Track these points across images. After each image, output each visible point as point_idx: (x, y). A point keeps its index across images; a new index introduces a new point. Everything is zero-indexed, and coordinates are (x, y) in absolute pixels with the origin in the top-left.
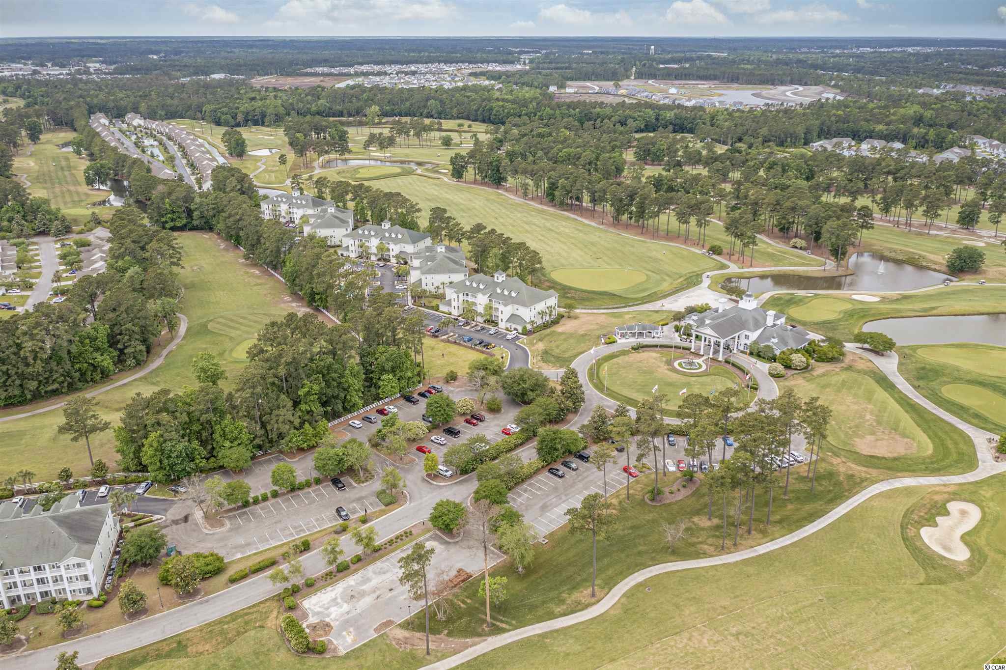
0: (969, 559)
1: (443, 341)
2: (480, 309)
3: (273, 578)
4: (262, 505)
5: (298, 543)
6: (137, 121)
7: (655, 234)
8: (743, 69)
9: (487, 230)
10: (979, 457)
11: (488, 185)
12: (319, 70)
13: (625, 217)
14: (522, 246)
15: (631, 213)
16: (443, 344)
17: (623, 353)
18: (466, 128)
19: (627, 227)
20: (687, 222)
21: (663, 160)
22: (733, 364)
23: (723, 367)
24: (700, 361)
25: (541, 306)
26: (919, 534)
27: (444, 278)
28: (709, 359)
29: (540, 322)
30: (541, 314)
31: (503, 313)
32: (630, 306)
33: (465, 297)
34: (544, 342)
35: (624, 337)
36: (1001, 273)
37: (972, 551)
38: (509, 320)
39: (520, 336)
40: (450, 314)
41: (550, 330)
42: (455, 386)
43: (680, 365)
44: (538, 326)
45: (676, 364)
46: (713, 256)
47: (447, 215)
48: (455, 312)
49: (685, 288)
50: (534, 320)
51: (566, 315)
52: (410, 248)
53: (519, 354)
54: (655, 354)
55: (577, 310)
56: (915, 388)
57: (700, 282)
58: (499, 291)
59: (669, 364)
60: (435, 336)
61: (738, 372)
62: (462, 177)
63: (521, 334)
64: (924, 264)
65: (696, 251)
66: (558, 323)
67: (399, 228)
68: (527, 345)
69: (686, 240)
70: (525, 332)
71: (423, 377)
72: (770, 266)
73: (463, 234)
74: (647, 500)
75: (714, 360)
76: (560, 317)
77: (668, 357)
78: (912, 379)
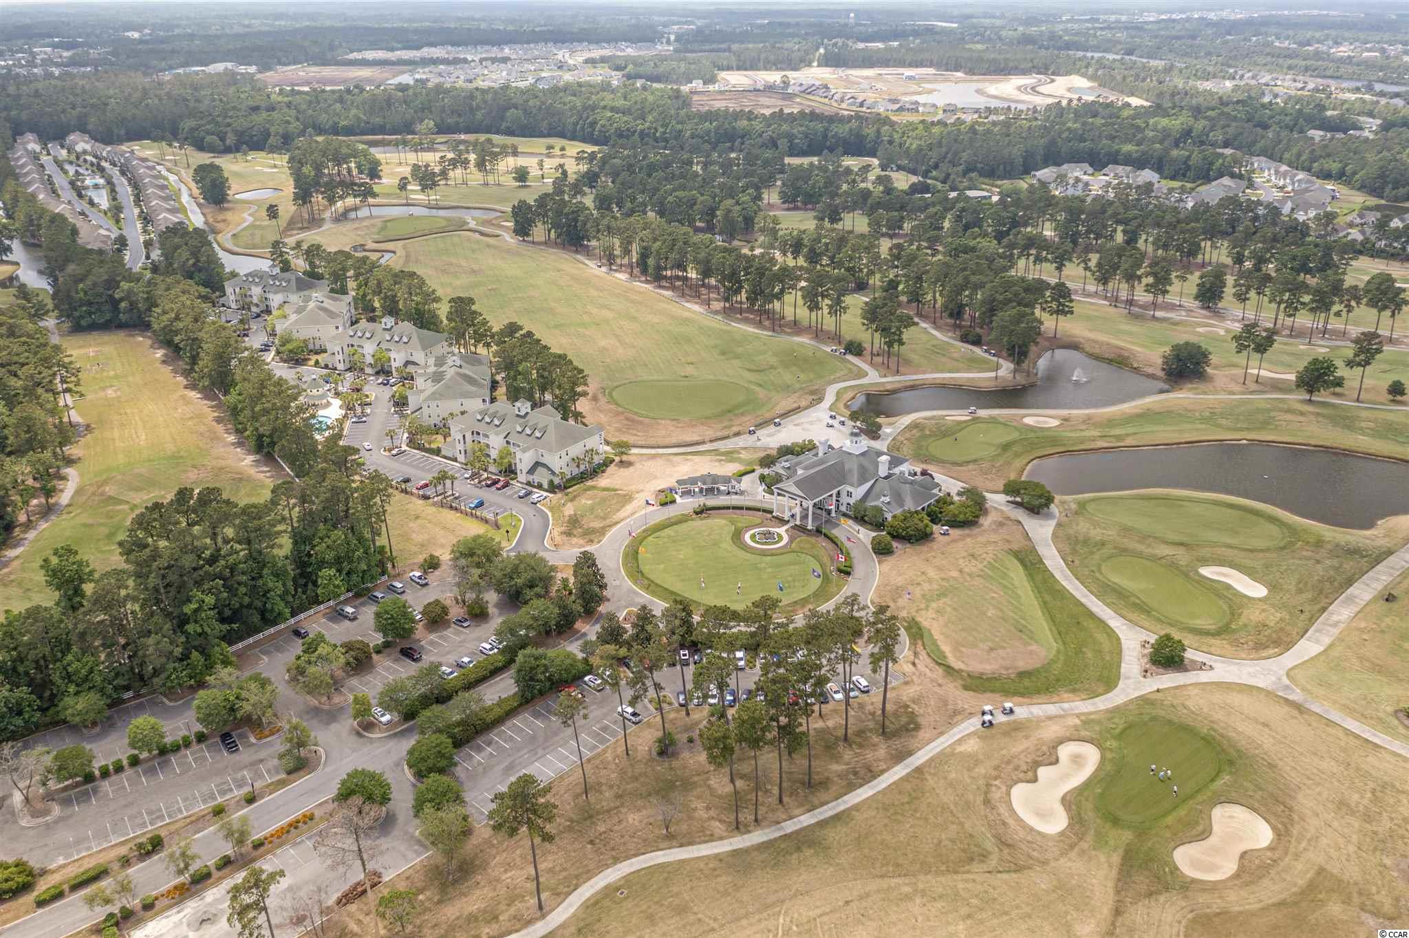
0: (1062, 833)
1: (434, 504)
2: (494, 454)
3: (91, 901)
4: (114, 778)
5: (143, 840)
6: (82, 144)
7: (777, 323)
8: (970, 50)
9: (522, 332)
10: (1122, 670)
11: (563, 246)
12: (370, 55)
16: (434, 509)
17: (681, 521)
18: (557, 151)
19: (740, 313)
20: (816, 308)
21: (819, 202)
22: (825, 535)
23: (813, 540)
24: (782, 530)
25: (576, 450)
26: (1009, 794)
27: (454, 406)
28: (796, 527)
29: (576, 471)
30: (577, 461)
31: (524, 460)
32: (711, 441)
33: (476, 437)
34: (575, 503)
35: (687, 493)
36: (1233, 379)
37: (1071, 818)
38: (531, 471)
39: (545, 494)
40: (455, 460)
41: (590, 483)
42: (433, 577)
43: (753, 537)
44: (573, 478)
45: (747, 537)
46: (849, 357)
47: (474, 308)
48: (461, 458)
49: (797, 410)
50: (566, 471)
51: (617, 459)
52: (419, 356)
53: (537, 523)
54: (724, 521)
55: (634, 451)
56: (1067, 565)
57: (820, 400)
58: (519, 429)
59: (737, 536)
60: (426, 498)
61: (830, 546)
62: (528, 235)
63: (546, 491)
64: (1135, 365)
65: (828, 349)
66: (603, 472)
67: (407, 327)
68: (551, 509)
69: (818, 334)
70: (553, 488)
71: (389, 565)
72: (924, 372)
73: (492, 336)
74: (654, 753)
75: (801, 529)
76: (607, 463)
77: (739, 525)
78: (1067, 549)
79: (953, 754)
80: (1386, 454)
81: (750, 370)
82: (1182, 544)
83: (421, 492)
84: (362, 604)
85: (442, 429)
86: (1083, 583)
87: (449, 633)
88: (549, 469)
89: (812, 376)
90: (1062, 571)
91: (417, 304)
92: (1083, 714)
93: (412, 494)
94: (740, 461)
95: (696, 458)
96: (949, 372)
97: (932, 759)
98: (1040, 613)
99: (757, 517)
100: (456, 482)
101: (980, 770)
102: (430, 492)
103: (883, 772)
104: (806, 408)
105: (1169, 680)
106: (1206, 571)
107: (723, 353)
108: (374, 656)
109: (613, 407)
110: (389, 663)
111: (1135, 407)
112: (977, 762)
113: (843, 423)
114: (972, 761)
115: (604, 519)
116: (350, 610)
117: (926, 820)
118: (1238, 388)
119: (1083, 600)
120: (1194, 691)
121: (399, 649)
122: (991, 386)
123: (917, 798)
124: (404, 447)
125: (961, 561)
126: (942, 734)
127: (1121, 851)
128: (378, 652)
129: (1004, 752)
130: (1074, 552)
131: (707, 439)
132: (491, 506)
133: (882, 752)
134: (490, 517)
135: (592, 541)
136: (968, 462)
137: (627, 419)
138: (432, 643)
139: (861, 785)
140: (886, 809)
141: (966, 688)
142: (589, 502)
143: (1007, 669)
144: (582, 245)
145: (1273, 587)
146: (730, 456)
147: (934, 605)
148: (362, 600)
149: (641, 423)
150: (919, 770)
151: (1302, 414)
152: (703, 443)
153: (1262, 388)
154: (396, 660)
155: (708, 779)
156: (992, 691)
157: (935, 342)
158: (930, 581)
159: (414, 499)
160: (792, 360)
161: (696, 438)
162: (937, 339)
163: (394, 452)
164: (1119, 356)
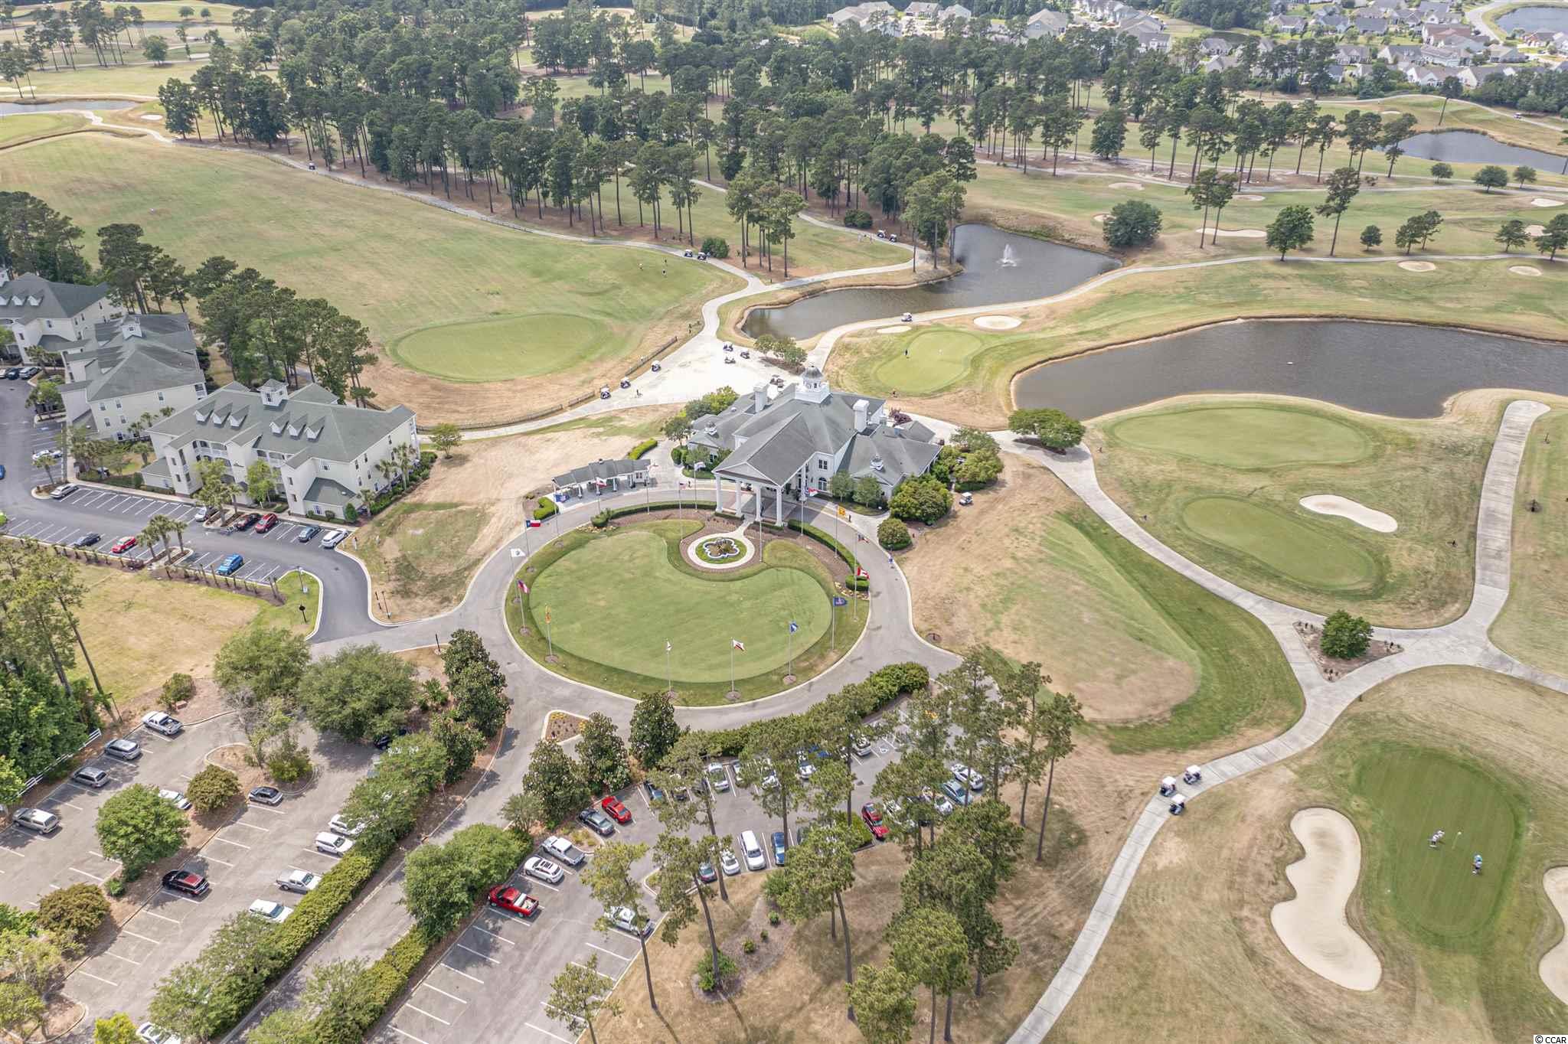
1: (155, 576)
2: (240, 475)
7: (597, 227)
9: (237, 271)
10: (1297, 676)
11: (248, 143)
13: (533, 194)
14: (319, 307)
15: (544, 185)
16: (155, 585)
17: (579, 542)
19: (540, 215)
20: (653, 198)
21: (585, 64)
22: (806, 533)
23: (789, 542)
24: (738, 534)
25: (378, 451)
26: (1271, 929)
27: (144, 402)
28: (755, 526)
29: (383, 483)
30: (383, 467)
31: (295, 479)
32: (571, 406)
33: (201, 451)
34: (398, 536)
35: (573, 494)
36: (1186, 242)
37: (1380, 953)
38: (311, 495)
39: (344, 529)
40: (172, 492)
41: (410, 499)
42: (188, 714)
43: (700, 551)
44: (381, 496)
45: (691, 552)
46: (710, 261)
47: (141, 240)
48: (182, 488)
49: (674, 343)
50: (368, 485)
51: (441, 454)
52: (64, 327)
53: (343, 581)
54: (644, 533)
55: (466, 436)
56: (1138, 522)
57: (700, 325)
58: (276, 429)
59: (675, 553)
60: (137, 566)
61: (820, 549)
62: (190, 131)
63: (344, 523)
64: (1067, 237)
65: (680, 254)
66: (425, 478)
67: (34, 279)
68: (360, 553)
69: (658, 233)
70: (354, 517)
71: (99, 708)
72: (818, 273)
73: (185, 283)
74: (699, 994)
75: (769, 528)
76: (426, 463)
77: (671, 535)
78: (1131, 502)
79: (1156, 874)
80: (1399, 317)
81: (583, 294)
82: (1258, 470)
83: (125, 558)
84: (64, 796)
85: (136, 441)
86: (1173, 548)
87: (245, 822)
88: (342, 488)
89: (675, 293)
90: (1138, 533)
91: (41, 242)
92: (1292, 759)
93: (109, 563)
94: (629, 431)
95: (562, 436)
96: (851, 268)
97: (1131, 892)
98: (1147, 605)
99: (693, 520)
100: (185, 533)
101: (1212, 894)
102: (139, 555)
103: (1075, 932)
104: (686, 340)
105: (1361, 679)
106: (1312, 503)
107: (537, 273)
108: (116, 907)
109: (406, 371)
110: (144, 913)
111: (1096, 290)
112: (1199, 881)
113: (746, 356)
114: (1191, 881)
115: (454, 557)
116: (40, 816)
117: (1185, 1013)
118: (1198, 254)
119: (1187, 573)
120: (1401, 689)
121: (159, 877)
122: (909, 281)
123: (1151, 974)
124: (73, 482)
125: (1007, 542)
126: (1122, 839)
127: (1475, 995)
128: (120, 895)
129: (1225, 853)
130: (1139, 503)
131: (565, 404)
132: (256, 563)
133: (1054, 897)
134: (259, 583)
135: (446, 600)
136: (941, 391)
137: (435, 388)
138: (221, 850)
139: (1055, 970)
140: (1117, 1010)
141: (1116, 750)
142: (420, 531)
143: (1155, 705)
144: (276, 140)
145: (1399, 514)
146: (608, 425)
147: (1004, 619)
148: (60, 787)
149: (458, 391)
150: (1124, 917)
151: (1284, 278)
152: (561, 410)
153: (1221, 251)
154: (158, 903)
155: (808, 1022)
156: (1155, 747)
157: (812, 231)
158: (981, 580)
159: (114, 572)
160: (639, 274)
161: (548, 405)
162: (814, 226)
163: (57, 492)
164: (1044, 227)
